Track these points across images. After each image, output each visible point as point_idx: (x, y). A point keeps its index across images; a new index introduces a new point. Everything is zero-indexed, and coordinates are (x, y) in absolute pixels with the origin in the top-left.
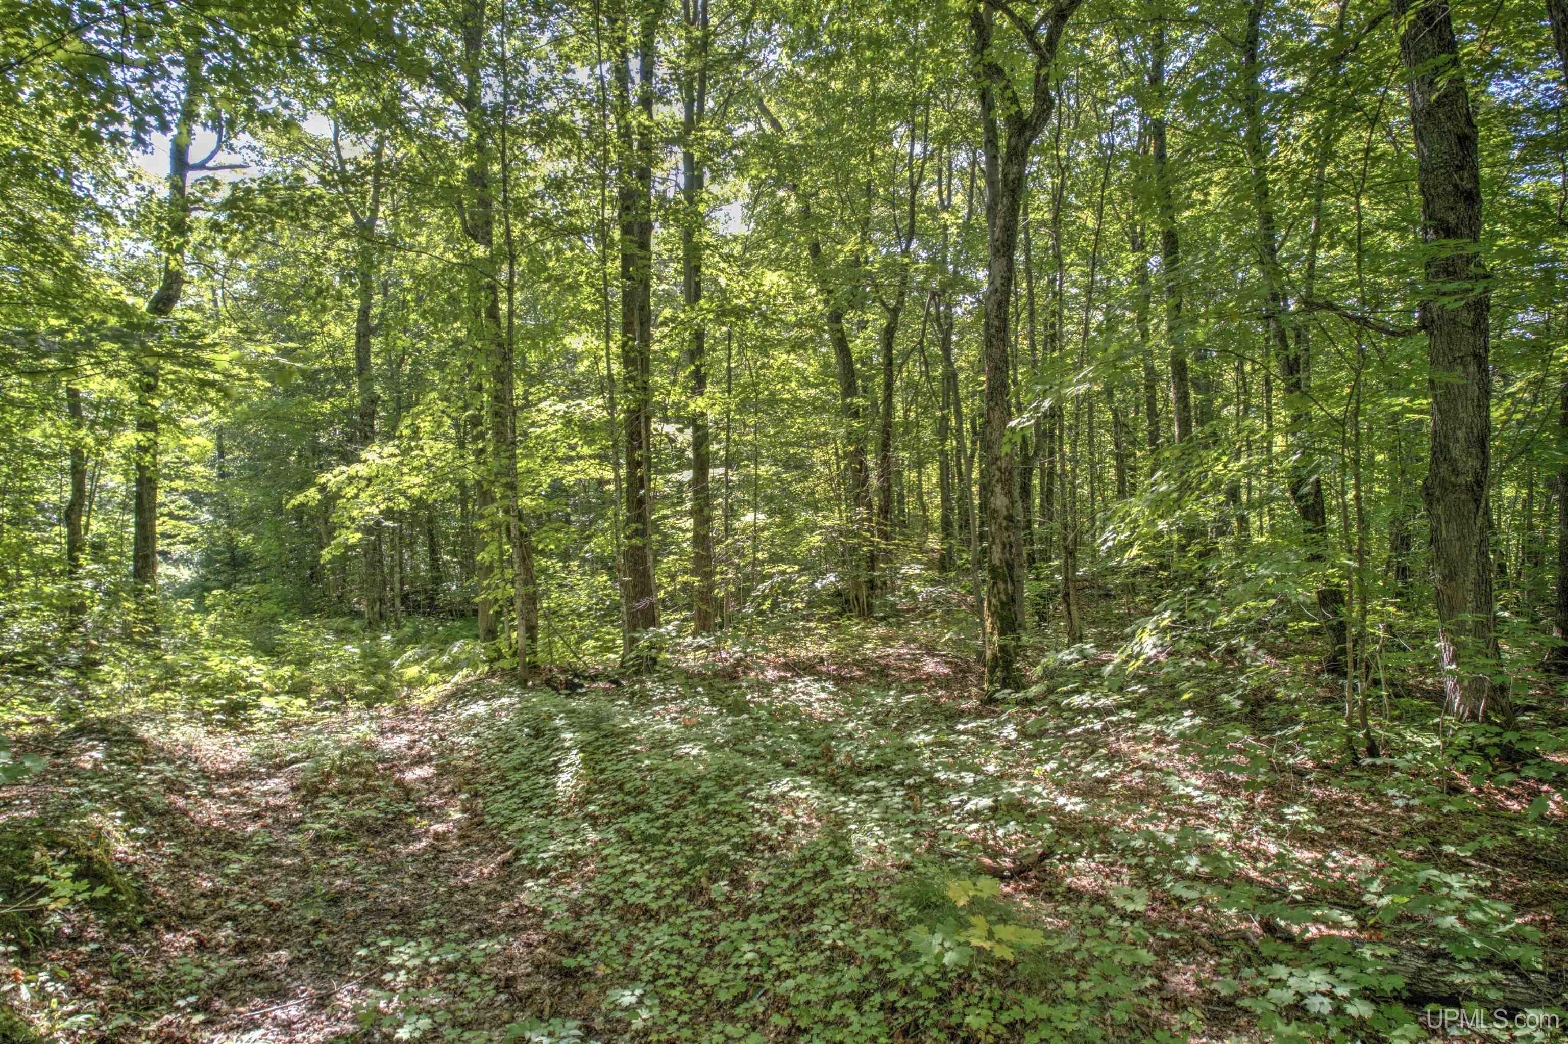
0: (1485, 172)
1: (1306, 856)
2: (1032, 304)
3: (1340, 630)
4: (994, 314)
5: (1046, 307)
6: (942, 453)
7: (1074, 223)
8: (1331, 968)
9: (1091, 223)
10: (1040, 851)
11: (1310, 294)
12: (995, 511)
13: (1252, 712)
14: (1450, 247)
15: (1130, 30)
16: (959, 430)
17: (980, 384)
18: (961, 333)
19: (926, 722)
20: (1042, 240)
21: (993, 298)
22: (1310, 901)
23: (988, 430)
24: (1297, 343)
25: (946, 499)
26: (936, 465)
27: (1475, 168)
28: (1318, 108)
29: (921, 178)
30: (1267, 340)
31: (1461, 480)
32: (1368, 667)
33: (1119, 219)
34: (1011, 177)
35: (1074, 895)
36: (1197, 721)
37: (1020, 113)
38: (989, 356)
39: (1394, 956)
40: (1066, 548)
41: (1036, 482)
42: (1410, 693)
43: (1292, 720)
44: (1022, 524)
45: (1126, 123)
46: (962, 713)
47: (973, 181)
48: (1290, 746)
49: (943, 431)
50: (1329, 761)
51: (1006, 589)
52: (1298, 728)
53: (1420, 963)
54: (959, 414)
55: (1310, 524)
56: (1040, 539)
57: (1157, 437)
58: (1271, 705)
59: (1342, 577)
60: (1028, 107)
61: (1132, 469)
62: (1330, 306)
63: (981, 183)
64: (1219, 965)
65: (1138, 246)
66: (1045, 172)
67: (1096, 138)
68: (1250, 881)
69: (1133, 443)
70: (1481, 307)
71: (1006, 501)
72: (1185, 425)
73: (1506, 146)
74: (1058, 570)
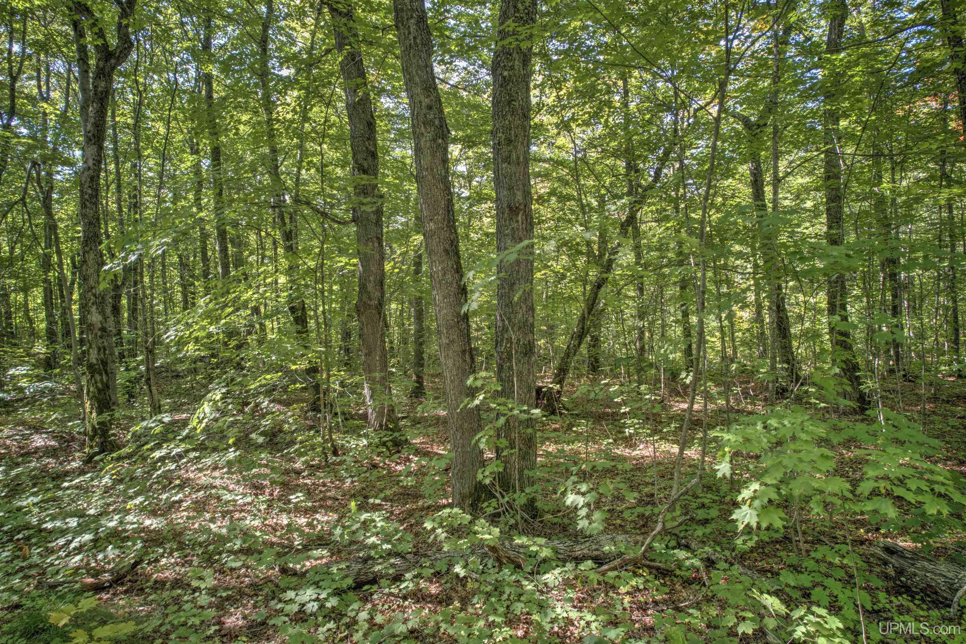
0: (380, 143)
1: (302, 521)
2: (119, 180)
3: (317, 387)
4: (87, 185)
5: (129, 184)
6: (46, 281)
7: (150, 129)
8: (317, 585)
9: (162, 131)
10: (132, 561)
11: (297, 195)
12: (91, 325)
13: (271, 440)
14: (365, 179)
15: (188, 11)
16: (60, 264)
17: (78, 232)
18: (62, 192)
19: (34, 485)
20: (126, 137)
21: (86, 173)
22: (306, 548)
23: (84, 268)
24: (291, 222)
25: (50, 315)
26: (40, 290)
27: (375, 140)
28: (300, 90)
29: (20, 71)
30: (274, 219)
31: (372, 303)
32: (332, 405)
33: (182, 132)
34: (100, 89)
35: (160, 585)
36: (238, 453)
37: (106, 46)
38: (84, 216)
39: (347, 567)
40: (147, 348)
41: (124, 302)
42: (352, 418)
43: (292, 442)
44: (114, 331)
45: (186, 71)
46: (66, 474)
47: (69, 84)
48: (292, 458)
49: (46, 265)
50: (314, 463)
51: (102, 380)
52: (297, 446)
53: (360, 566)
54: (59, 253)
55: (300, 327)
56: (129, 341)
57: (208, 274)
58: (281, 435)
59: (317, 358)
60: (113, 42)
61: (193, 293)
62: (308, 203)
63: (76, 86)
64: (257, 602)
65: (195, 151)
66: (128, 89)
67: (165, 75)
68: (272, 544)
69: (192, 276)
70: (379, 212)
71: (100, 318)
72: (226, 267)
73: (388, 131)
74: (142, 362)
